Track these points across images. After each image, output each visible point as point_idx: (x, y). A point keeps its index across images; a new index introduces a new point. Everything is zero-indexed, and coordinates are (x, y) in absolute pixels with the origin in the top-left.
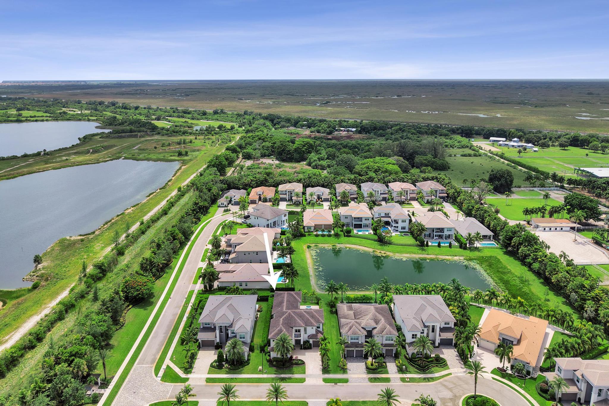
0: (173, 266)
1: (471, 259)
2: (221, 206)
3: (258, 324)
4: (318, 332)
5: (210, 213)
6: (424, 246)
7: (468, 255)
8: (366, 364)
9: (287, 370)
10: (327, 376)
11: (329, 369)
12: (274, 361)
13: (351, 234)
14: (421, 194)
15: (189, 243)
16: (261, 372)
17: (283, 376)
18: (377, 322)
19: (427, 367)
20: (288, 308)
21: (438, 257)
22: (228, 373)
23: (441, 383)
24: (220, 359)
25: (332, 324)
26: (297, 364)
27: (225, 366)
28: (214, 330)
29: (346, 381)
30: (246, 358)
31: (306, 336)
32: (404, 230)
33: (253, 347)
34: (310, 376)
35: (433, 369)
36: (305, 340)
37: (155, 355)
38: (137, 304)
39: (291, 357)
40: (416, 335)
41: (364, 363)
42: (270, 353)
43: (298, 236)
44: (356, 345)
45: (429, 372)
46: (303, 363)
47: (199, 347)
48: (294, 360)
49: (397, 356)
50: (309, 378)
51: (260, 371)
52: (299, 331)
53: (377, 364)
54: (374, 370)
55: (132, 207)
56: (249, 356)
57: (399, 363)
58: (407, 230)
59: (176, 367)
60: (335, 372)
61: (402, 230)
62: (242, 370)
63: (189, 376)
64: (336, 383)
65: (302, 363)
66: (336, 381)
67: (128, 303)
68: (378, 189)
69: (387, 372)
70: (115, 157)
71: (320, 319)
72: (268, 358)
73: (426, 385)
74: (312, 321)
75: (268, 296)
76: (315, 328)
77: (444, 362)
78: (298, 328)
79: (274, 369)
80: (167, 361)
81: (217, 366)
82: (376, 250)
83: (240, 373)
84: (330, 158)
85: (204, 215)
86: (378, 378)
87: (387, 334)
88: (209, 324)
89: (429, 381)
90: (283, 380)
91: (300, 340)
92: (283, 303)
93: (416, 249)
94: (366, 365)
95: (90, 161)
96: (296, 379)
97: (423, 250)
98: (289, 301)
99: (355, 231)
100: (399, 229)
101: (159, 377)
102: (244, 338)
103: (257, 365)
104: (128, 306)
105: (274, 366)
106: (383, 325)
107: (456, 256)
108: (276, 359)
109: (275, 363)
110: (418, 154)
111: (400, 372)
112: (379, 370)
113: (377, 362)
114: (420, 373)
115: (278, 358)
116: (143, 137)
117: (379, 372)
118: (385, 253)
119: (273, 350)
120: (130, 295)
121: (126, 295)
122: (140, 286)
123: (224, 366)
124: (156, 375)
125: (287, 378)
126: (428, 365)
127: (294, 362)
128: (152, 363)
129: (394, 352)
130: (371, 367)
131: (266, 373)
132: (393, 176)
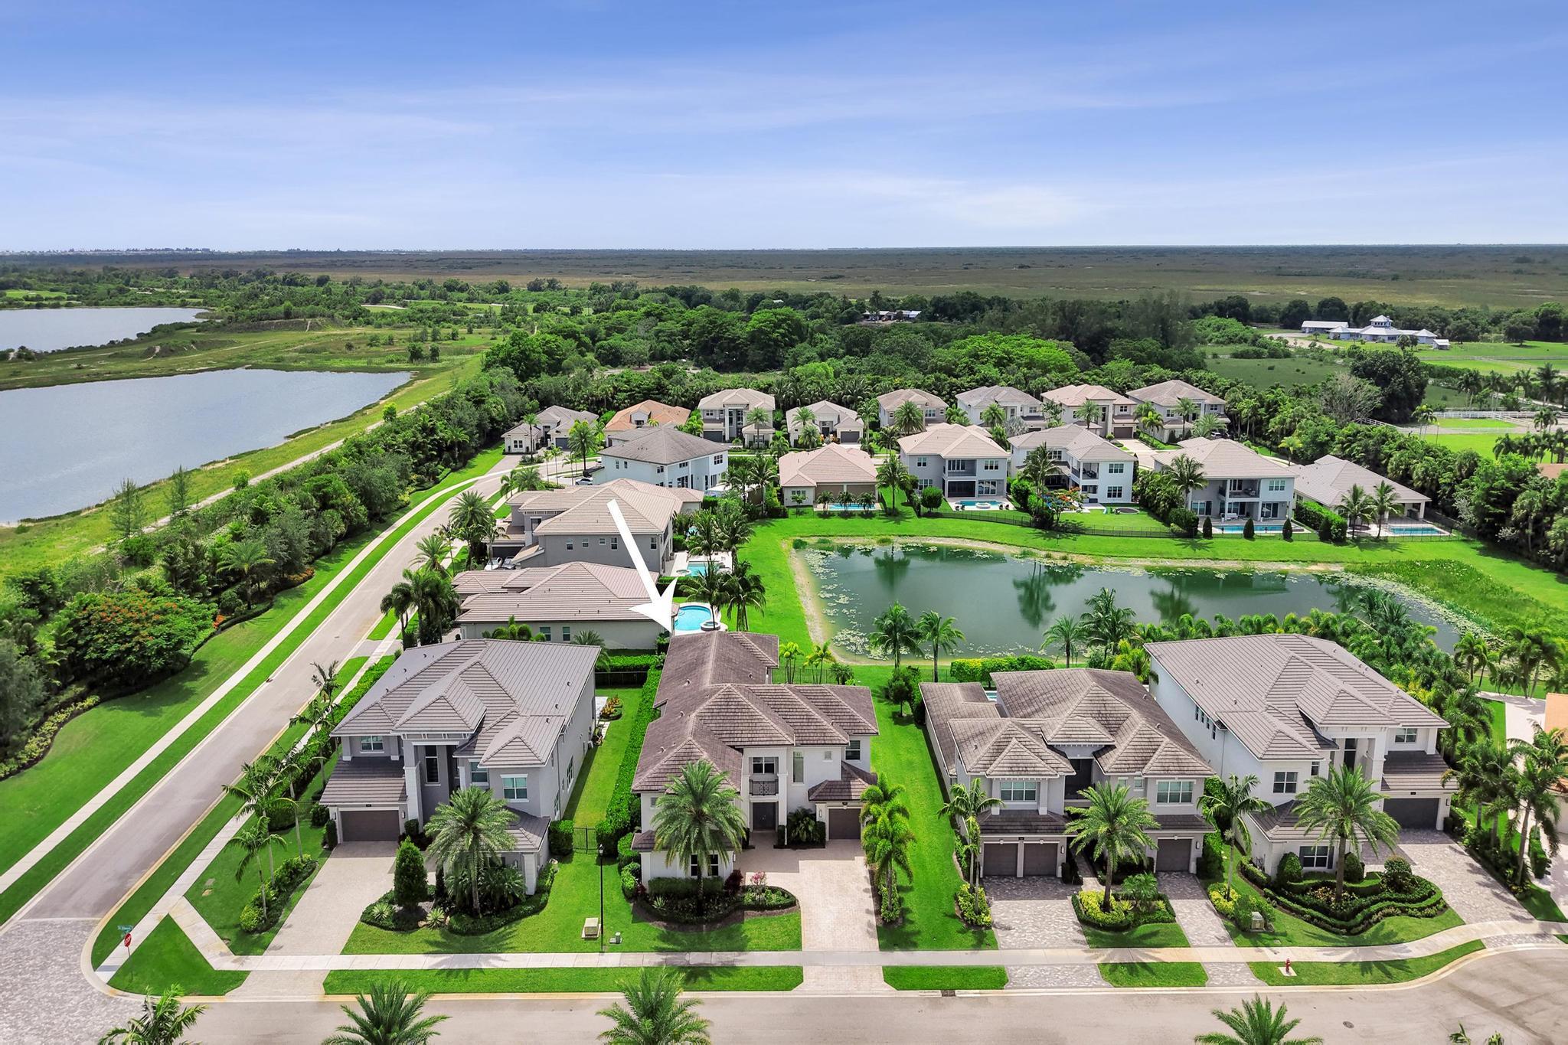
0: (310, 590)
1: (1368, 571)
2: (513, 450)
3: (599, 758)
4: (850, 773)
5: (474, 466)
6: (1199, 537)
7: (1357, 559)
8: (1077, 904)
9: (713, 934)
10: (901, 958)
11: (909, 928)
12: (657, 895)
13: (940, 510)
14: (1150, 414)
15: (386, 534)
16: (594, 941)
17: (695, 958)
18: (1113, 725)
19: (1360, 917)
20: (719, 677)
21: (1250, 565)
22: (440, 948)
23: (1450, 986)
24: (408, 887)
25: (905, 757)
26: (760, 907)
27: (430, 918)
28: (395, 769)
29: (997, 979)
30: (531, 883)
31: (802, 789)
32: (1117, 500)
33: (569, 838)
34: (825, 956)
35: (1390, 924)
36: (794, 809)
37: (125, 878)
38: (120, 696)
39: (736, 877)
40: (1292, 775)
41: (1067, 903)
42: (638, 859)
43: (763, 517)
44: (1029, 822)
45: (1375, 935)
46: (790, 903)
47: (331, 844)
48: (746, 889)
49: (1208, 872)
50: (818, 969)
51: (590, 937)
52: (770, 768)
53: (1126, 905)
54: (1117, 928)
55: (231, 458)
56: (543, 874)
57: (1228, 898)
58: (1126, 498)
59: (204, 923)
60: (938, 943)
61: (1111, 500)
62: (504, 937)
63: (253, 963)
64: (949, 992)
65: (784, 901)
66: (948, 982)
67: (80, 689)
68: (1013, 401)
69: (1179, 940)
70: (223, 365)
71: (860, 717)
72: (631, 882)
73: (1385, 994)
74: (826, 723)
75: (647, 667)
76: (838, 754)
77: (1431, 894)
78: (764, 754)
79: (656, 928)
80: (174, 904)
81: (396, 917)
82: (1033, 551)
83: (498, 948)
84: (855, 349)
85: (454, 470)
86: (1144, 965)
87: (1167, 771)
88: (378, 746)
89: (1390, 978)
90: (695, 975)
91: (774, 806)
92: (703, 663)
93: (1172, 545)
94: (1078, 911)
95: (148, 370)
96: (759, 971)
97: (1195, 546)
98: (729, 661)
99: (953, 504)
100: (1102, 495)
101: (108, 968)
102: (522, 793)
103: (579, 911)
104: (82, 697)
105: (652, 915)
106: (1140, 733)
107: (1314, 562)
108: (667, 888)
109: (659, 903)
110: (1115, 337)
111: (1240, 937)
112: (1143, 929)
113: (1127, 898)
114: (1336, 945)
115: (674, 881)
116: (319, 327)
117: (1145, 936)
118: (1065, 558)
119: (649, 845)
120: (91, 654)
121: (71, 656)
122: (138, 621)
123: (424, 917)
124: (97, 960)
125: (713, 968)
126: (1360, 909)
127: (748, 898)
128: (99, 908)
129: (1196, 852)
130: (1101, 916)
131: (618, 946)
132: (1054, 375)
